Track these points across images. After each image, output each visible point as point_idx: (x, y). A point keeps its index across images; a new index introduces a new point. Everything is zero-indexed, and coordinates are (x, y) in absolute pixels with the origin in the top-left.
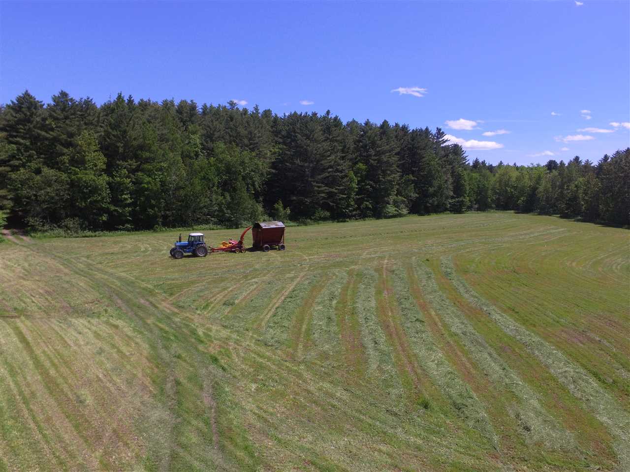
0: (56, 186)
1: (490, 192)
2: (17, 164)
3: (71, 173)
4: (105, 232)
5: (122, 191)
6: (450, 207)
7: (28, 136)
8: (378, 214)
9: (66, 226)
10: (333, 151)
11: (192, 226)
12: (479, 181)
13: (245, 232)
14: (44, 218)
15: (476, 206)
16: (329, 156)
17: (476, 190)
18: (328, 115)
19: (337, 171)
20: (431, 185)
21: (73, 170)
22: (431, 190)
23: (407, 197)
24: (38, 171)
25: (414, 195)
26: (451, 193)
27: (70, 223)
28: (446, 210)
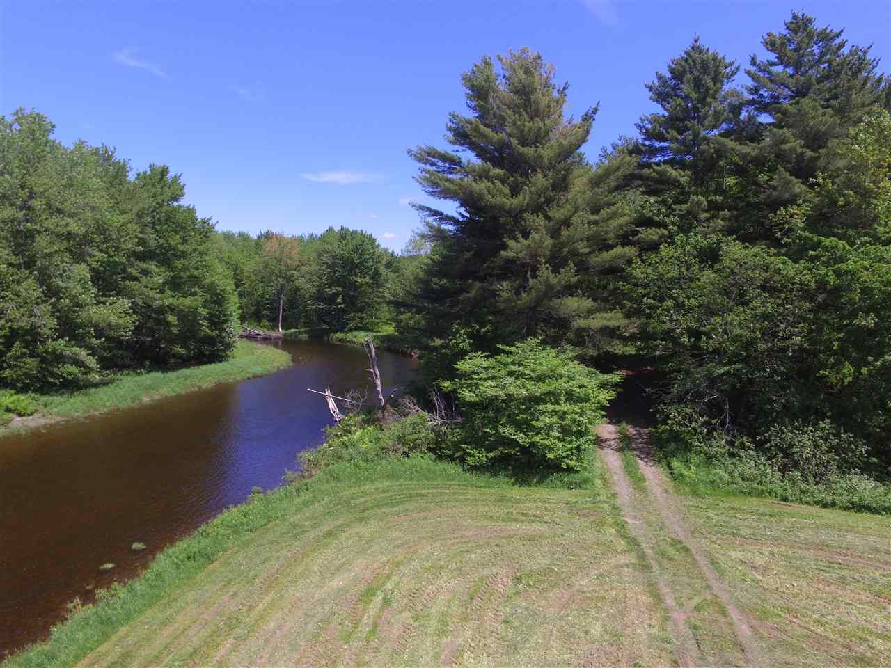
0: (763, 304)
2: (655, 238)
3: (817, 258)
7: (689, 158)
9: (786, 451)
14: (714, 409)
21: (826, 248)
24: (710, 256)
27: (804, 441)
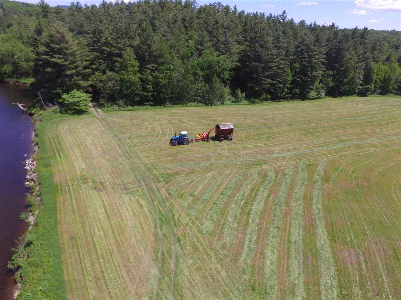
1: (392, 82)
2: (94, 67)
3: (121, 74)
4: (138, 107)
5: (148, 83)
6: (358, 92)
8: (303, 96)
9: (119, 104)
10: (278, 55)
11: (186, 104)
12: (387, 73)
13: (211, 131)
14: (108, 99)
15: (379, 91)
16: (275, 59)
17: (382, 79)
18: (284, 14)
19: (279, 68)
20: (346, 77)
22: (346, 80)
23: (326, 84)
24: (104, 72)
25: (331, 84)
26: (361, 82)
27: (121, 102)
28: (355, 93)
